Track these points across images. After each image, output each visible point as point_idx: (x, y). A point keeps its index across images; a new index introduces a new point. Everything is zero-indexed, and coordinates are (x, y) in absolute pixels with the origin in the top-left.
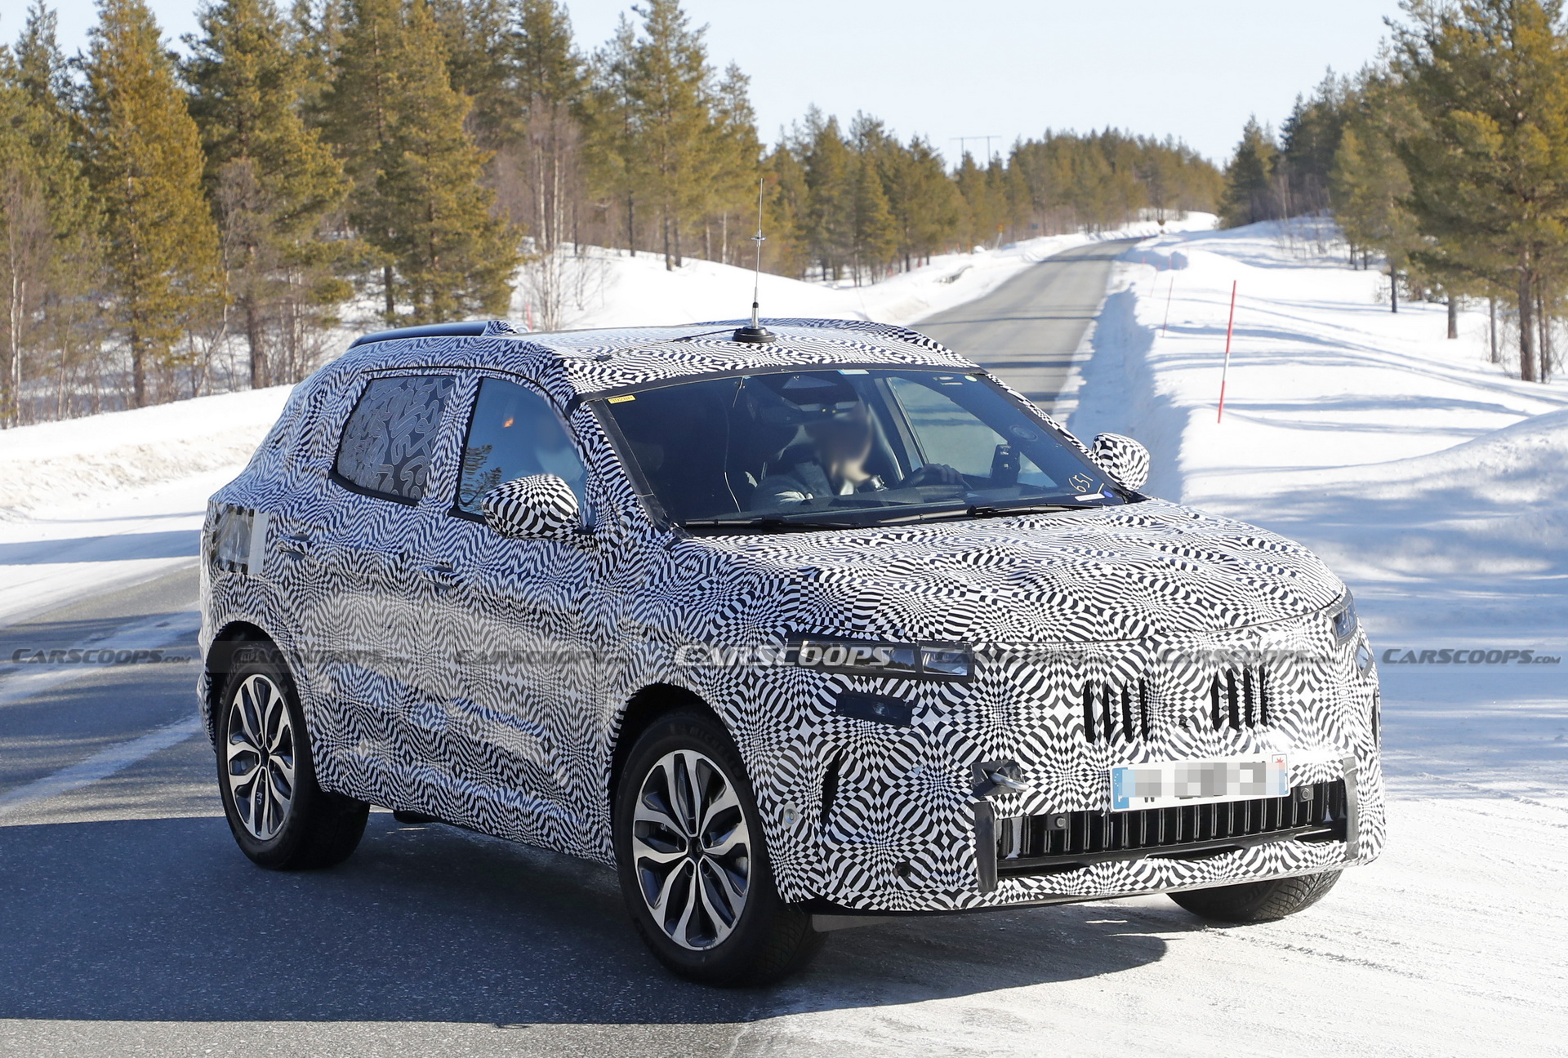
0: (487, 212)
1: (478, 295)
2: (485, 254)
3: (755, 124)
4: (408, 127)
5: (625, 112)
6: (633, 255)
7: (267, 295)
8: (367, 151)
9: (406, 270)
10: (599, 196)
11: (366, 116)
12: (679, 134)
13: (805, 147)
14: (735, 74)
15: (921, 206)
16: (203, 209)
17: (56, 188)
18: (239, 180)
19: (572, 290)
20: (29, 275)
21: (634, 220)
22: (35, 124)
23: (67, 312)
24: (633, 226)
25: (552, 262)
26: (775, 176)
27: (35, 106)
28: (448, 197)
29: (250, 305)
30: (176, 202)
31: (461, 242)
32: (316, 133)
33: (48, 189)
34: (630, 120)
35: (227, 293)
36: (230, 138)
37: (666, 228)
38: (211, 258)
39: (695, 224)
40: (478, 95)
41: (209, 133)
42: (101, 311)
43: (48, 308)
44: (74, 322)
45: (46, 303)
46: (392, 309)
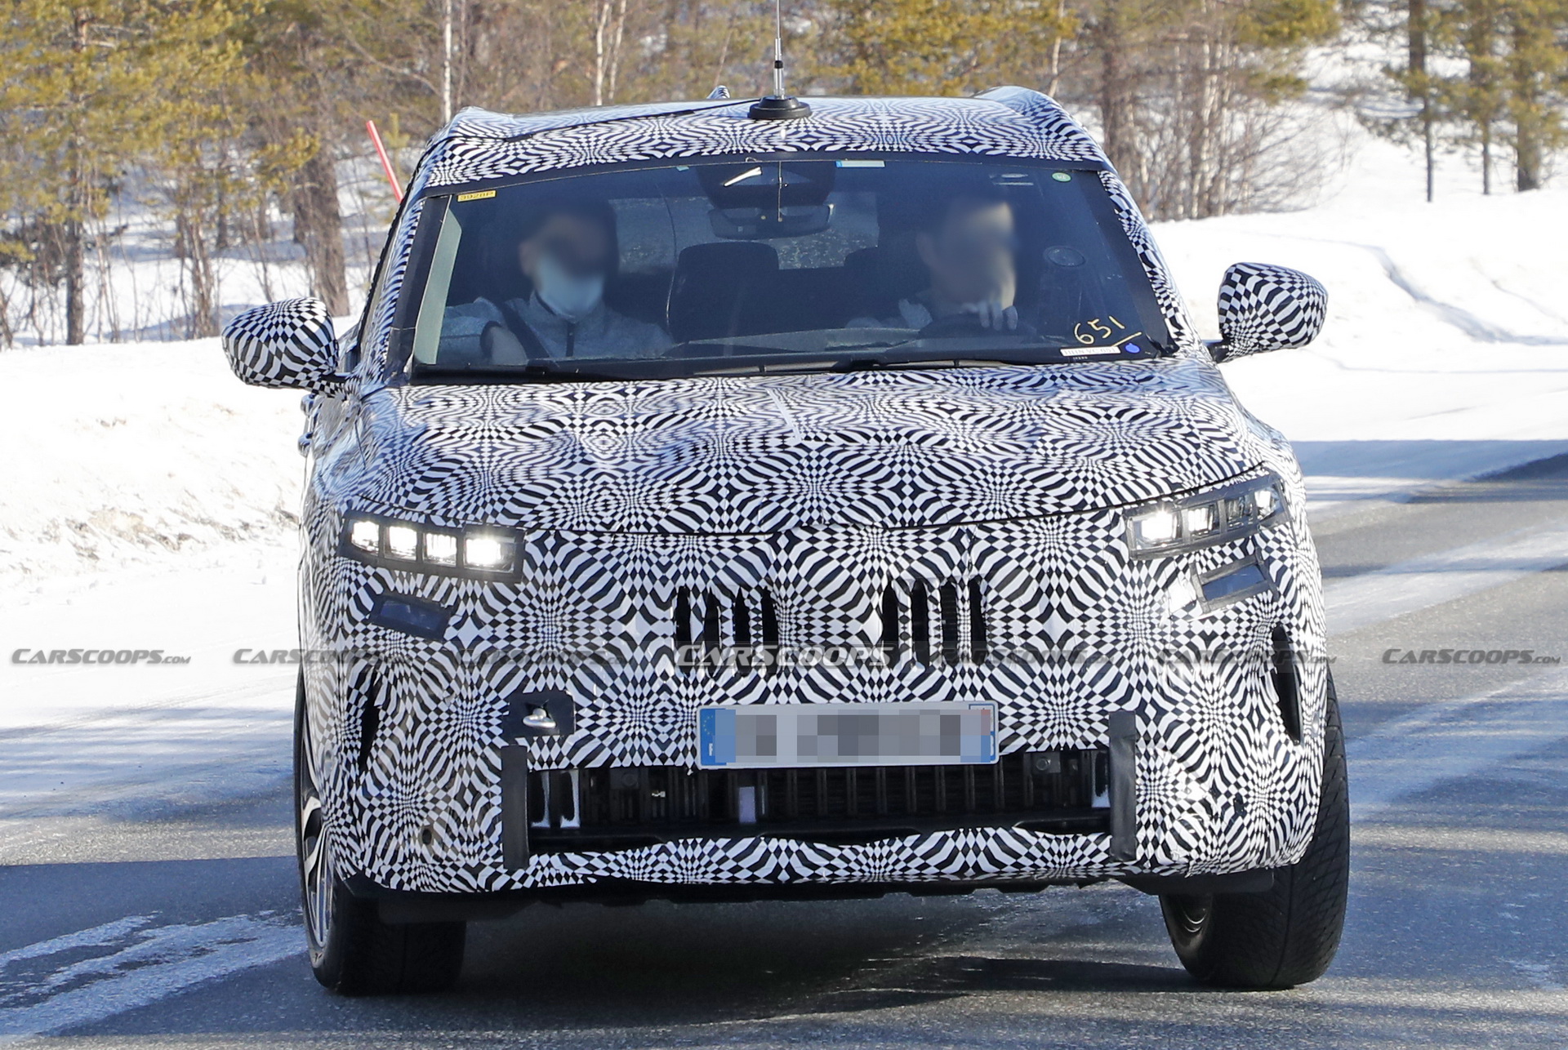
7: (1149, 22)
23: (713, 39)
29: (1110, 42)
35: (1062, 13)
43: (676, 26)
44: (729, 59)
45: (671, 16)
46: (1422, 65)
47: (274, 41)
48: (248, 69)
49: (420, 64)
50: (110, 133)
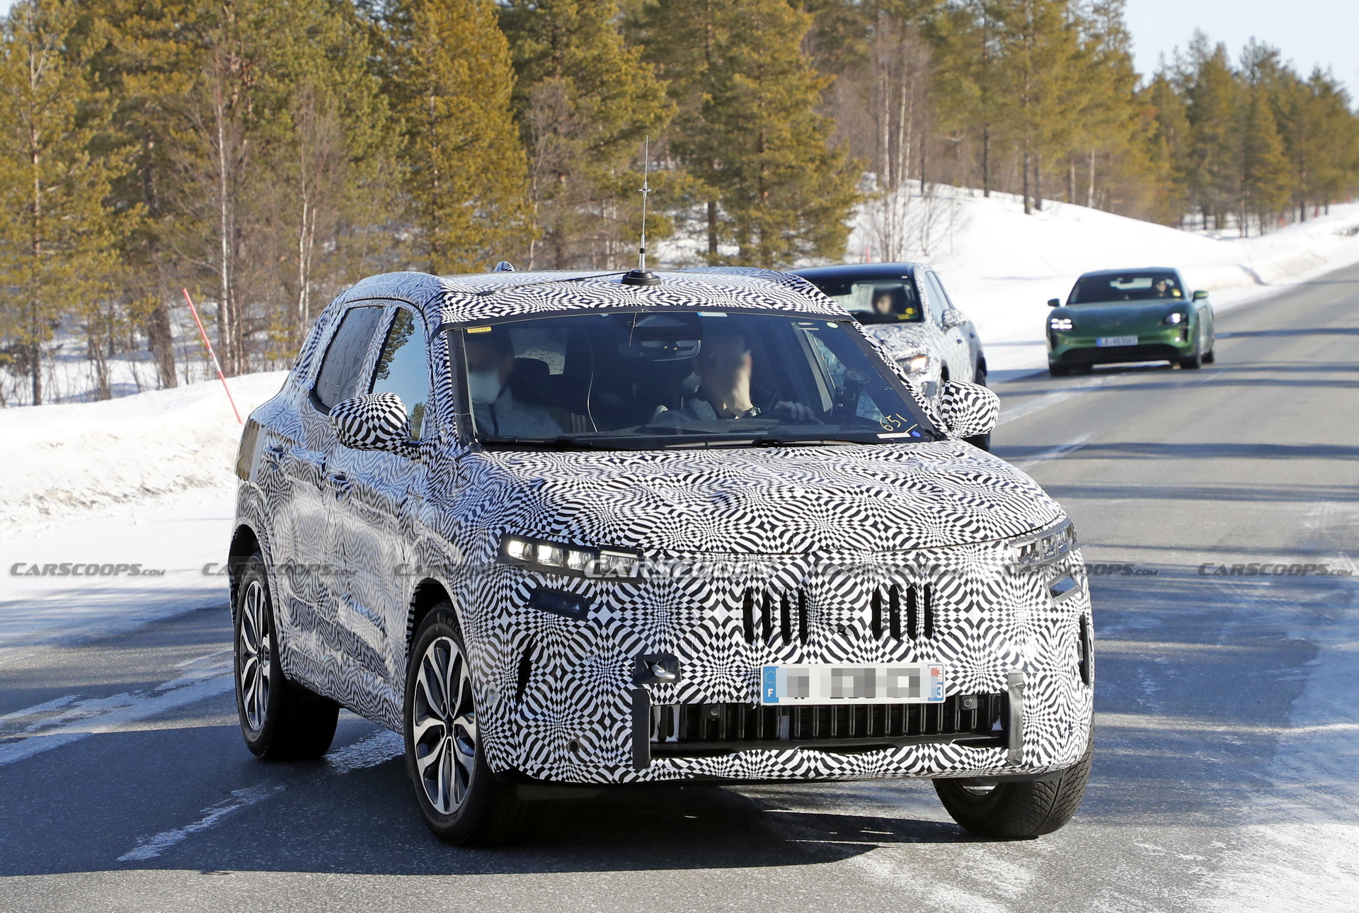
0: (824, 144)
1: (811, 236)
2: (820, 190)
3: (1131, 51)
4: (739, 47)
5: (983, 34)
6: (986, 195)
7: (578, 230)
8: (693, 72)
9: (732, 207)
11: (692, 34)
12: (1043, 61)
13: (1188, 78)
15: (1321, 147)
16: (511, 133)
17: (352, 106)
18: (551, 101)
19: (917, 233)
20: (321, 201)
21: (989, 155)
22: (332, 35)
23: (359, 244)
24: (988, 162)
25: (895, 201)
26: (1152, 110)
27: (333, 15)
28: (780, 126)
29: (559, 241)
30: (482, 125)
31: (793, 177)
33: (344, 106)
34: (988, 44)
35: (535, 227)
36: (544, 55)
37: (1025, 166)
38: (518, 187)
39: (1058, 162)
40: (819, 12)
41: (520, 48)
42: (397, 242)
43: (340, 238)
44: (367, 254)
45: (337, 233)
46: (716, 250)
47: (136, 249)
48: (123, 264)
49: (211, 259)
50: (52, 297)
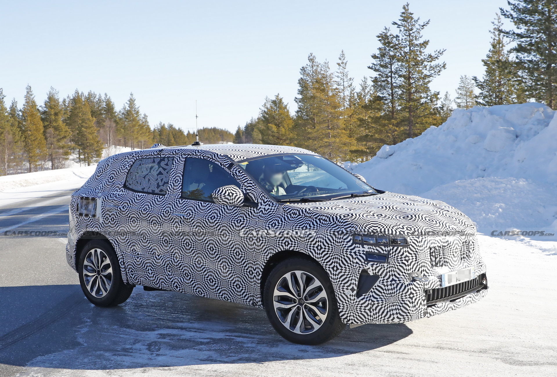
10: (120, 137)
14: (145, 115)
32: (65, 124)
